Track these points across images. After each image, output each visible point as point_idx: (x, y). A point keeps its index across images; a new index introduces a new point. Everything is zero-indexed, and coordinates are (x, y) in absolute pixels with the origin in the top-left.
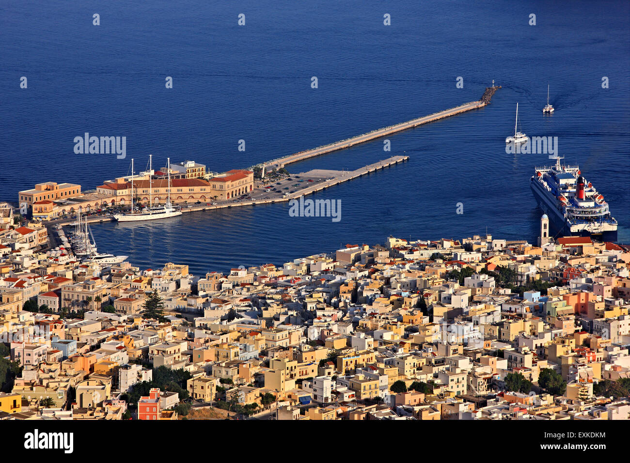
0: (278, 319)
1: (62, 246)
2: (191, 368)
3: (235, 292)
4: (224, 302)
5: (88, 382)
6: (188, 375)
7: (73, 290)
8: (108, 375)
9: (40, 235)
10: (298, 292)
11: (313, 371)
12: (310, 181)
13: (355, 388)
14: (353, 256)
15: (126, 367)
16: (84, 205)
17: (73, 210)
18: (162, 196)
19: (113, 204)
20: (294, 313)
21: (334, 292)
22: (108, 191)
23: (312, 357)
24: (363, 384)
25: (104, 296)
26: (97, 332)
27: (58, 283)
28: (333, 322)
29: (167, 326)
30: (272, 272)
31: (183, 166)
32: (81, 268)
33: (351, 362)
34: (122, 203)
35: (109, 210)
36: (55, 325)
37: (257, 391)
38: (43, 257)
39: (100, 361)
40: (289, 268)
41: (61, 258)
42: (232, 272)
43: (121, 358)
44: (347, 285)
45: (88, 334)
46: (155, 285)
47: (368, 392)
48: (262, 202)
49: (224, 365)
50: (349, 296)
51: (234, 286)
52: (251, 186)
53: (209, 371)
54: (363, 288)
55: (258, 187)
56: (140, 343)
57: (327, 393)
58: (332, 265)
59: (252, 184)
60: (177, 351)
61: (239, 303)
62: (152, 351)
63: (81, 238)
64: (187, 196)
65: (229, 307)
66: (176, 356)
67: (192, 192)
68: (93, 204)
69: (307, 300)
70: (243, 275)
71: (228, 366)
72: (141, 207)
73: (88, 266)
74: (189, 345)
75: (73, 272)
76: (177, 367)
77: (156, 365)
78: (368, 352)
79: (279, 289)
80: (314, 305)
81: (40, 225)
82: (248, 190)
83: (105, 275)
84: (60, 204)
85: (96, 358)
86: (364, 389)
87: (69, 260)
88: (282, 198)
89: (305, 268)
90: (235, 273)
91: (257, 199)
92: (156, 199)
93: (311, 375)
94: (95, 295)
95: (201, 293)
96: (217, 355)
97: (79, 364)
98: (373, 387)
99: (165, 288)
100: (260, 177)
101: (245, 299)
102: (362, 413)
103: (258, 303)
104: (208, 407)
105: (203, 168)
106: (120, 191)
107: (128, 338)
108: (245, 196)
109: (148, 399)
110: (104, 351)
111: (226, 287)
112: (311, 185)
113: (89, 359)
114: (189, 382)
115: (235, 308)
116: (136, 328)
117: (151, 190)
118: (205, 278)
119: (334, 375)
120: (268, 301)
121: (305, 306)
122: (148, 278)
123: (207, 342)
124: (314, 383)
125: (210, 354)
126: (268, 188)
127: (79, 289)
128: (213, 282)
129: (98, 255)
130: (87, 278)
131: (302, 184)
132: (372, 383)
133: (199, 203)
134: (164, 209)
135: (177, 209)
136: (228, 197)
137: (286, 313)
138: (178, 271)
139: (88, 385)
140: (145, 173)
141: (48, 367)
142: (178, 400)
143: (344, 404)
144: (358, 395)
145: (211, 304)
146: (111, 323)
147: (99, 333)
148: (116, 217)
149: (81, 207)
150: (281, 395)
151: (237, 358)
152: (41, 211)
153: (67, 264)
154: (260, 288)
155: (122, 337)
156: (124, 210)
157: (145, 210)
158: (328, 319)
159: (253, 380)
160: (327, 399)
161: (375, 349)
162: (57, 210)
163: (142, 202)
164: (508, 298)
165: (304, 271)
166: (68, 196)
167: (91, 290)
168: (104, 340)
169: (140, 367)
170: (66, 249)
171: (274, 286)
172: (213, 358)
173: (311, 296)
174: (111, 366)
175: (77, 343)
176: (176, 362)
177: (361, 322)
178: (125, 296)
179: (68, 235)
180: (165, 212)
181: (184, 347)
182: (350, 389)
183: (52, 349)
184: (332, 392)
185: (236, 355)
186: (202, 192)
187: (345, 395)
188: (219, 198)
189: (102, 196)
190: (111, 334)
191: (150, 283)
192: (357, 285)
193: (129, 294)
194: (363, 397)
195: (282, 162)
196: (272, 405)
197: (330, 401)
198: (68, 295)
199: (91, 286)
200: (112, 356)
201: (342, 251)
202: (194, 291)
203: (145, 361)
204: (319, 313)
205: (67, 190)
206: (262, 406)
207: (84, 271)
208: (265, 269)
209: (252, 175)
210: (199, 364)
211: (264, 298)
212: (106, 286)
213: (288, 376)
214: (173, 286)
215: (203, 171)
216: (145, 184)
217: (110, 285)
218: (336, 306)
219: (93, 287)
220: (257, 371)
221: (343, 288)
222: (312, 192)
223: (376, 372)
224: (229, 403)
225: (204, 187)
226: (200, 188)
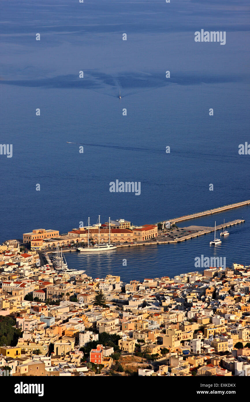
0: (171, 307)
1: (47, 264)
2: (121, 334)
3: (146, 292)
4: (140, 297)
5: (61, 341)
6: (119, 338)
7: (53, 289)
8: (73, 337)
9: (35, 258)
10: (182, 292)
11: (190, 336)
12: (189, 232)
13: (214, 345)
14: (213, 273)
15: (83, 333)
16: (61, 242)
17: (54, 245)
18: (105, 238)
19: (77, 242)
20: (180, 304)
21: (203, 292)
22: (74, 235)
23: (190, 329)
24: (219, 344)
25: (72, 292)
26: (67, 313)
27: (45, 285)
28: (202, 309)
29: (107, 310)
30: (168, 281)
31: (118, 222)
32: (58, 277)
33: (212, 331)
34: (83, 241)
35: (75, 245)
36: (42, 309)
37: (159, 347)
38: (36, 270)
39: (68, 329)
40: (177, 279)
41: (47, 271)
42: (145, 281)
43: (81, 327)
44: (210, 289)
45: (62, 314)
46: (101, 287)
47: (221, 348)
48: (162, 243)
49: (139, 332)
50: (211, 295)
51: (146, 288)
52: (156, 234)
53: (131, 335)
54: (219, 291)
55: (160, 234)
56: (92, 319)
57: (199, 349)
58: (202, 278)
59: (157, 232)
60: (113, 324)
61: (149, 298)
62: (99, 324)
63: (59, 260)
64: (120, 238)
65: (143, 300)
66: (112, 326)
67: (123, 236)
68: (66, 241)
69: (187, 297)
70: (152, 283)
71: (142, 332)
72: (93, 244)
73: (62, 276)
74: (119, 321)
75: (54, 279)
76: (113, 333)
77: (101, 331)
78: (222, 326)
79: (172, 290)
80: (191, 300)
81: (35, 252)
82: (155, 236)
83: (72, 281)
84: (47, 241)
85: (66, 327)
86: (220, 347)
87: (51, 273)
88: (174, 240)
89: (186, 279)
90: (147, 281)
91: (160, 241)
92: (102, 239)
93: (189, 338)
94: (66, 292)
95: (127, 292)
96: (136, 326)
97: (56, 331)
98: (224, 345)
99: (107, 289)
100: (162, 229)
101: (152, 296)
102: (218, 359)
103: (160, 298)
104: (130, 356)
105: (129, 223)
106: (82, 235)
107: (84, 316)
108: (154, 239)
109: (96, 351)
110: (70, 323)
111: (142, 289)
112: (190, 234)
113: (62, 328)
114: (120, 341)
115: (147, 301)
116: (89, 311)
117: (99, 235)
118: (130, 284)
119: (202, 338)
120: (165, 297)
121: (186, 300)
122: (97, 283)
123: (130, 319)
124: (191, 343)
125: (132, 326)
126: (166, 235)
127: (57, 289)
128: (134, 286)
129: (68, 270)
130: (61, 282)
131: (185, 234)
132: (224, 343)
133: (127, 242)
134: (106, 245)
135: (114, 245)
136: (143, 240)
137: (175, 304)
138: (114, 280)
139: (61, 342)
140: (96, 225)
141: (38, 332)
142: (113, 351)
143: (208, 354)
144: (216, 350)
145: (133, 298)
146: (75, 308)
147: (68, 313)
148: (79, 249)
149: (59, 243)
150: (172, 349)
151: (147, 328)
152: (36, 245)
153: (50, 274)
154: (161, 290)
155: (81, 316)
156: (84, 245)
157: (96, 246)
158: (199, 308)
159: (156, 341)
160: (198, 352)
161: (226, 324)
162: (45, 244)
163: (94, 241)
165: (186, 281)
166: (52, 237)
167: (64, 289)
168: (70, 317)
169: (92, 333)
170: (50, 266)
171: (169, 289)
172: (134, 328)
173: (190, 295)
174: (75, 332)
175: (55, 319)
176: (112, 330)
177: (217, 309)
178: (83, 293)
179: (52, 259)
180: (107, 247)
181: (117, 321)
182: (212, 346)
183: (40, 322)
184: (202, 348)
185: (147, 326)
186: (128, 236)
187: (209, 349)
188: (138, 240)
189: (71, 237)
190: (75, 314)
191: (98, 286)
192: (216, 289)
193: (86, 292)
194: (219, 351)
195: (174, 221)
196: (167, 355)
197: (200, 353)
198: (51, 292)
199: (64, 287)
200: (75, 326)
201: (207, 270)
202: (123, 291)
203: (94, 329)
204: (194, 304)
205: (51, 233)
206: (162, 355)
207: (60, 278)
208: (164, 279)
209: (157, 228)
210: (126, 331)
211: (163, 295)
212: (73, 287)
213: (177, 339)
214: (111, 288)
215: (129, 225)
216: (96, 231)
217: (75, 286)
218: (204, 300)
219: (65, 288)
220: (159, 336)
221: (207, 291)
222: (190, 238)
223: (226, 337)
224: (142, 353)
225: (129, 234)
226: (127, 234)
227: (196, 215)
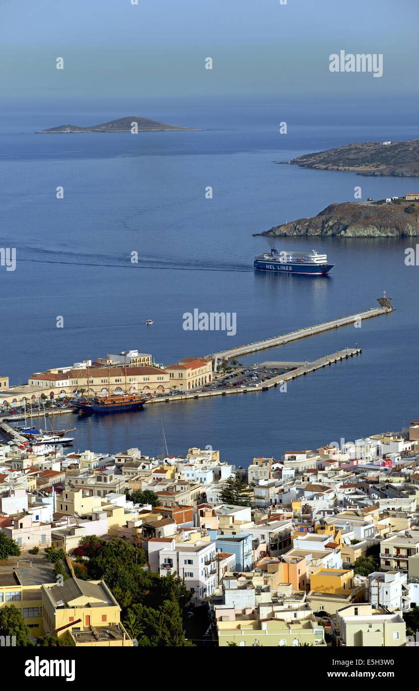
7: (83, 482)
18: (111, 388)
22: (43, 383)
31: (125, 355)
34: (62, 395)
46: (186, 475)
48: (232, 392)
52: (210, 376)
55: (216, 378)
59: (211, 373)
67: (147, 381)
73: (80, 457)
90: (292, 457)
92: (103, 390)
122: (173, 467)
136: (189, 388)
140: (81, 364)
167: (108, 482)
178: (160, 488)
186: (159, 381)
188: (179, 388)
193: (167, 486)
208: (325, 452)
209: (211, 364)
215: (148, 360)
225: (161, 376)
226: (156, 376)
227: (257, 345)
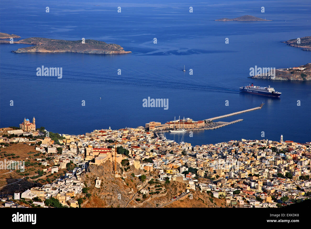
0: (216, 158)
1: (157, 138)
2: (198, 168)
3: (203, 151)
4: (202, 153)
6: (197, 170)
8: (177, 169)
9: (152, 135)
10: (221, 151)
12: (219, 124)
13: (239, 175)
14: (233, 143)
15: (182, 167)
17: (159, 129)
18: (182, 126)
19: (169, 128)
20: (221, 156)
21: (230, 152)
22: (168, 125)
24: (241, 174)
25: (170, 150)
27: (158, 146)
28: (232, 159)
29: (190, 157)
30: (213, 146)
31: (187, 119)
34: (171, 128)
35: (168, 129)
36: (163, 156)
37: (215, 175)
38: (153, 140)
39: (175, 165)
40: (216, 145)
41: (158, 140)
42: (202, 146)
43: (180, 165)
44: (233, 150)
45: (171, 158)
46: (183, 148)
47: (243, 176)
49: (206, 168)
50: (234, 153)
51: (203, 149)
53: (202, 169)
54: (238, 151)
55: (206, 125)
56: (184, 162)
57: (232, 176)
58: (228, 145)
59: (204, 124)
61: (205, 153)
63: (162, 136)
64: (188, 127)
65: (203, 154)
66: (194, 165)
68: (164, 127)
69: (223, 153)
70: (205, 147)
71: (207, 168)
72: (176, 129)
74: (196, 163)
75: (162, 144)
76: (194, 168)
77: (189, 167)
78: (242, 166)
79: (215, 150)
80: (225, 154)
81: (152, 132)
82: (203, 126)
83: (170, 145)
84: (156, 127)
85: (174, 164)
86: (242, 175)
87: (160, 141)
88: (212, 128)
89: (220, 145)
91: (206, 128)
92: (180, 127)
94: (168, 150)
95: (195, 151)
96: (204, 165)
97: (170, 166)
98: (244, 175)
100: (206, 123)
101: (206, 152)
102: (242, 181)
103: (210, 154)
104: (203, 178)
105: (191, 120)
106: (171, 125)
108: (203, 127)
109: (188, 175)
110: (175, 163)
111: (201, 149)
112: (219, 125)
113: (172, 164)
114: (198, 171)
115: (204, 155)
116: (182, 158)
117: (179, 125)
118: (195, 147)
120: (213, 153)
121: (223, 154)
122: (181, 146)
123: (201, 162)
124: (229, 173)
125: (202, 165)
126: (208, 125)
127: (164, 148)
128: (197, 148)
129: (167, 140)
130: (165, 145)
131: (217, 125)
132: (244, 174)
133: (191, 128)
134: (182, 129)
135: (186, 130)
136: (198, 127)
137: (218, 156)
138: (188, 145)
140: (177, 121)
141: (163, 166)
142: (195, 176)
143: (237, 178)
144: (240, 177)
145: (198, 153)
147: (174, 158)
148: (170, 131)
149: (161, 128)
150: (221, 176)
151: (209, 166)
152: (151, 129)
153: (160, 142)
154: (210, 150)
155: (180, 160)
156: (172, 129)
157: (178, 130)
158: (231, 158)
159: (213, 172)
160: (232, 177)
161: (244, 166)
162: (155, 128)
163: (177, 128)
164: (275, 155)
166: (158, 125)
168: (175, 160)
169: (185, 167)
170: (159, 138)
171: (213, 149)
172: (203, 166)
173: (224, 152)
174: (178, 167)
175: (169, 161)
176: (194, 166)
177: (239, 159)
178: (175, 150)
179: (158, 135)
181: (195, 163)
183: (162, 162)
184: (234, 176)
185: (209, 165)
186: (192, 126)
187: (237, 176)
188: (196, 127)
189: (166, 126)
190: (177, 159)
191: (181, 147)
192: (236, 150)
193: (177, 150)
194: (241, 177)
195: (211, 119)
196: (219, 178)
197: (233, 178)
198: (161, 149)
199: (167, 147)
200: (178, 164)
201: (230, 142)
202: (193, 150)
203: (186, 165)
204: (227, 156)
205: (158, 124)
206: (216, 178)
207: (164, 144)
208: (210, 145)
209: (204, 122)
210: (199, 167)
211: (212, 152)
212: (170, 148)
213: (222, 171)
214: (187, 148)
216: (177, 123)
217: (171, 147)
218: (231, 155)
219: (168, 148)
220: (214, 170)
221: (232, 151)
222: (217, 128)
223: (244, 171)
224: (208, 177)
